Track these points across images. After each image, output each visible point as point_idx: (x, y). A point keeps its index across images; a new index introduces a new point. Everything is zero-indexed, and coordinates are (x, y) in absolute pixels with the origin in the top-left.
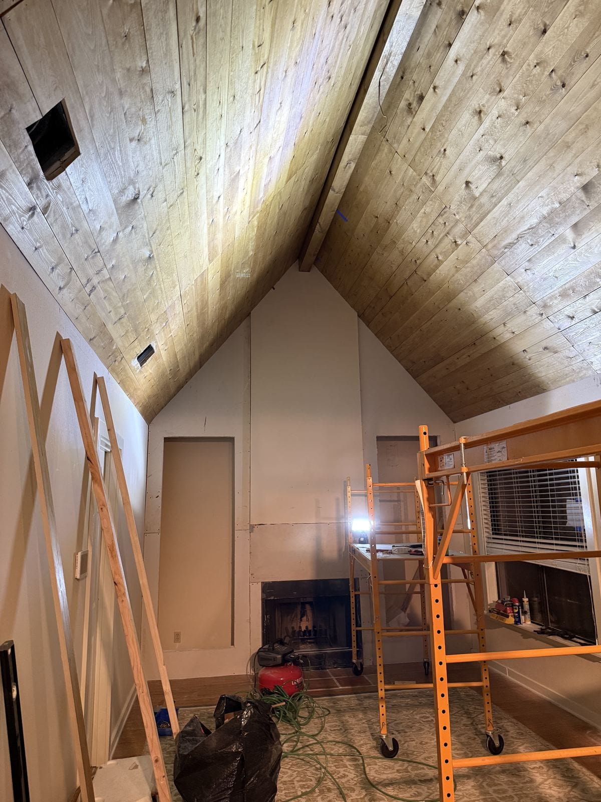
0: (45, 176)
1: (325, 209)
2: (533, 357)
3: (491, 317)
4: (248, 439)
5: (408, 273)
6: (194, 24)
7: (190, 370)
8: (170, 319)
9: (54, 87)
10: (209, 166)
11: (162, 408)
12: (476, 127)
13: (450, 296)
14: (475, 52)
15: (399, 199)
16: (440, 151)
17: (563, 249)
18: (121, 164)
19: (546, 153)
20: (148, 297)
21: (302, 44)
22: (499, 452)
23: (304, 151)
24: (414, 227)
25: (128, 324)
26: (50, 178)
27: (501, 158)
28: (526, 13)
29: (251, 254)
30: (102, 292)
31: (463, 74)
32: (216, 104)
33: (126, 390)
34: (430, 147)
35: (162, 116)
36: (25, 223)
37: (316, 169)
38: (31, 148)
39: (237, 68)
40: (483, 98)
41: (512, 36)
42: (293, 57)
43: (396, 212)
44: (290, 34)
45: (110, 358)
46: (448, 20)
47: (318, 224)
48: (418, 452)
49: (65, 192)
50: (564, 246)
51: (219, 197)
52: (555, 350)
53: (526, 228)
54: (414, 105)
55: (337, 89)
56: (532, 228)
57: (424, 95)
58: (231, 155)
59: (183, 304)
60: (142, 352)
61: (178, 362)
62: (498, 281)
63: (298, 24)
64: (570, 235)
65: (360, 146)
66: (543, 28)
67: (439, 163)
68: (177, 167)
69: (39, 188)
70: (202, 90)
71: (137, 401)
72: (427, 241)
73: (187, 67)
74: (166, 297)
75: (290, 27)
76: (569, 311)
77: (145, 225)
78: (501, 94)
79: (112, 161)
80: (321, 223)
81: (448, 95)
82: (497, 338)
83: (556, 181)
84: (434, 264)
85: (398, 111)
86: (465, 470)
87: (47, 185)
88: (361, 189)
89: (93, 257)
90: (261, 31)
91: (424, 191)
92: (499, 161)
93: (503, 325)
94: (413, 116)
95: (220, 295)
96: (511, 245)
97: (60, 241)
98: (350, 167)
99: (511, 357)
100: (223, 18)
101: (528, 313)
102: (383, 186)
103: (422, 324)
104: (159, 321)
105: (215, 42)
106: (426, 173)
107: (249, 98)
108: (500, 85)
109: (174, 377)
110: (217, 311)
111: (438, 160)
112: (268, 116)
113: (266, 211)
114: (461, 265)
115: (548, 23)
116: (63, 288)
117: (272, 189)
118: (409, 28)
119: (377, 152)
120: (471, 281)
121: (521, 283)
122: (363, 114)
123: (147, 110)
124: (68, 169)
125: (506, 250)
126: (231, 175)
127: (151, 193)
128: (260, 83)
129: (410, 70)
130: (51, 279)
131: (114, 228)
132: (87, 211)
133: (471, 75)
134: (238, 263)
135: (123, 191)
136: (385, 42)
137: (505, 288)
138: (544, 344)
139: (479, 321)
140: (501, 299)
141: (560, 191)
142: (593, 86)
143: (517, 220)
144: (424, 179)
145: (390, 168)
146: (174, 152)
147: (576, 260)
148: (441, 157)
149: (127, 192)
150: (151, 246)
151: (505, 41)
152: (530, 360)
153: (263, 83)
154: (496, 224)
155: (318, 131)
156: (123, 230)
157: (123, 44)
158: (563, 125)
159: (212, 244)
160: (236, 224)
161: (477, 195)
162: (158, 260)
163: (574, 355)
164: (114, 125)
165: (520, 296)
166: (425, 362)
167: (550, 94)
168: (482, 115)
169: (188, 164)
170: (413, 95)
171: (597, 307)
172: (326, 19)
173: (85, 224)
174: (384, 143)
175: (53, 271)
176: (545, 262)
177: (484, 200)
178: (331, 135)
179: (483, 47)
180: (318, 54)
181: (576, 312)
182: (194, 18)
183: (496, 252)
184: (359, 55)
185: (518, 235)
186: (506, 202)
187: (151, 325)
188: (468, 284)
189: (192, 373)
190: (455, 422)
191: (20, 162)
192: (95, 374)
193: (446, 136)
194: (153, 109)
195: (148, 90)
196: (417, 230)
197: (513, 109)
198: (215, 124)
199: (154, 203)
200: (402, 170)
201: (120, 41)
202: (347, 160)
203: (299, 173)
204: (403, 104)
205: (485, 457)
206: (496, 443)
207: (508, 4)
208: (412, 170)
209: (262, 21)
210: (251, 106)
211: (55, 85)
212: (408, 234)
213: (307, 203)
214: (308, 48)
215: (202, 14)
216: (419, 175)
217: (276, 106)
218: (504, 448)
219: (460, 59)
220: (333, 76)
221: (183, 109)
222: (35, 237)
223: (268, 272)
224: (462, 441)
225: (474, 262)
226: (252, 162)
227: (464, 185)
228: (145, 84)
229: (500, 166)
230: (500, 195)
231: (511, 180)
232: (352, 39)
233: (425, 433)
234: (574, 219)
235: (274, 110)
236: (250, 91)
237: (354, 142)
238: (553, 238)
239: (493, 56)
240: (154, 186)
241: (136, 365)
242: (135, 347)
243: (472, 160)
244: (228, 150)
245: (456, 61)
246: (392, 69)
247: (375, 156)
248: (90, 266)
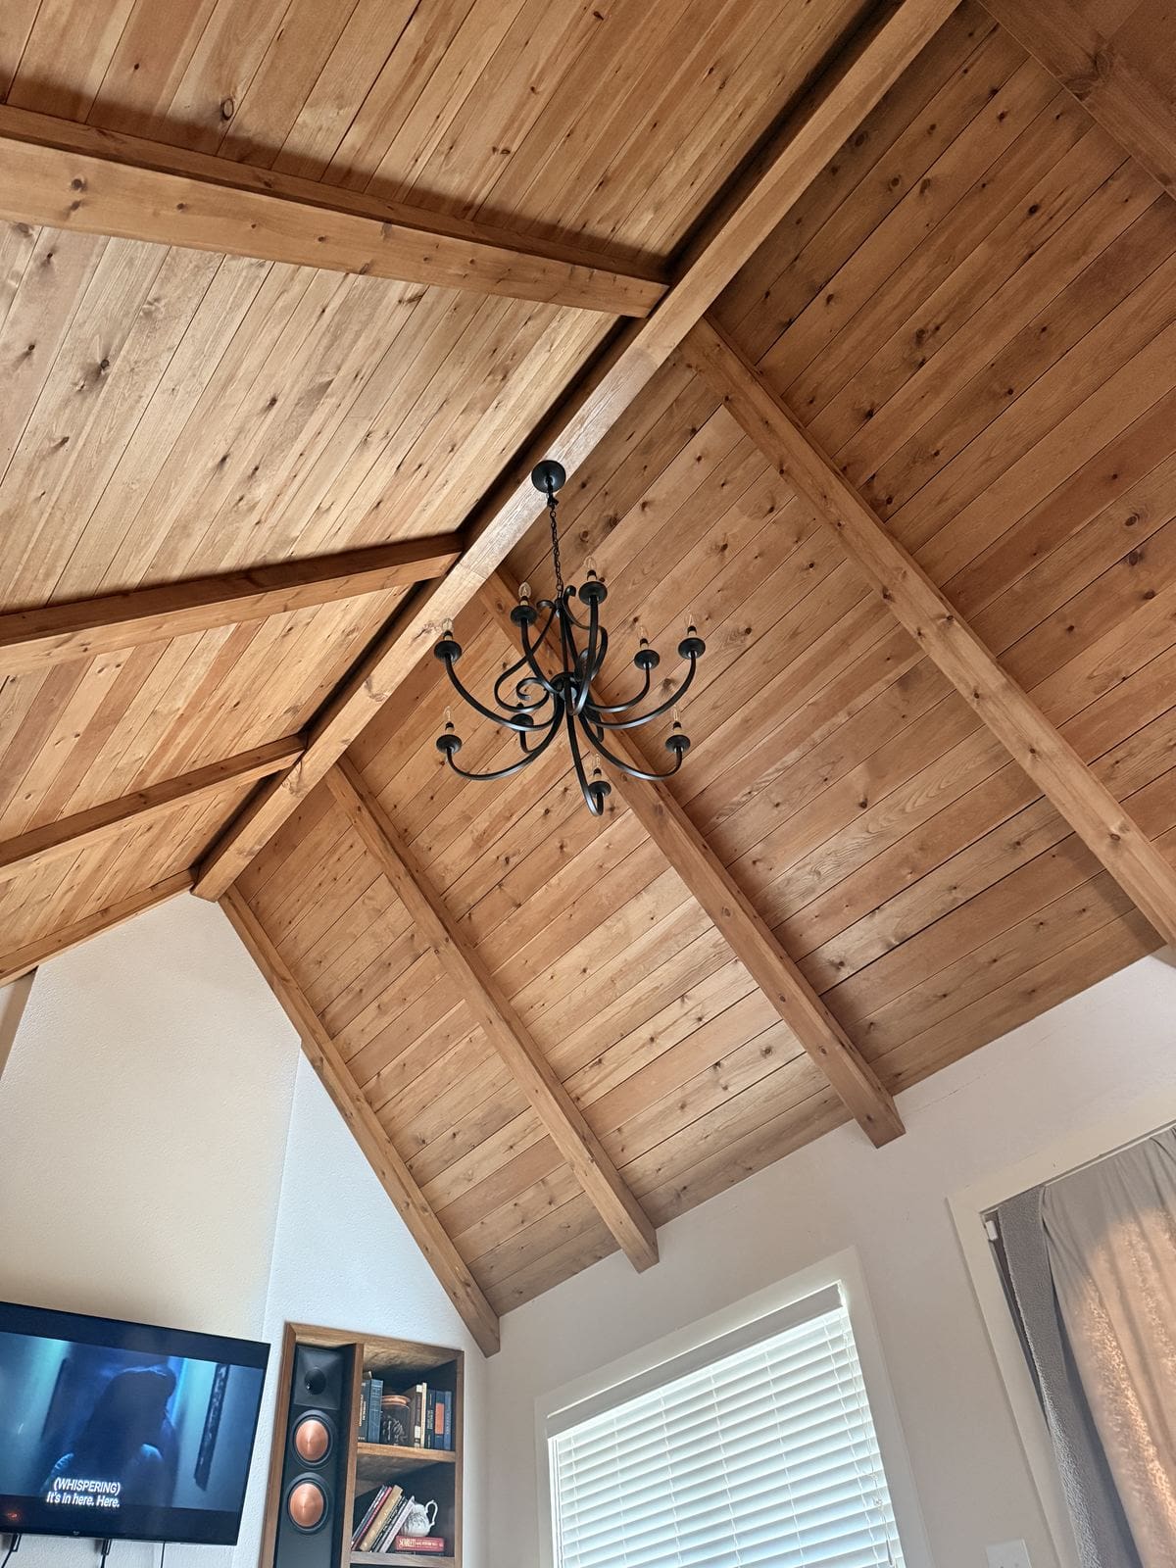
12: (710, 576)
19: (837, 620)
27: (748, 631)
31: (707, 481)
40: (735, 523)
54: (594, 535)
57: (620, 516)
78: (772, 514)
81: (668, 518)
92: (743, 638)
115: (878, 401)
120: (626, 897)
133: (722, 483)
168: (727, 552)
170: (597, 517)
171: (895, 935)
193: (646, 592)
197: (789, 542)
202: (424, 623)
219: (707, 456)
245: (699, 459)
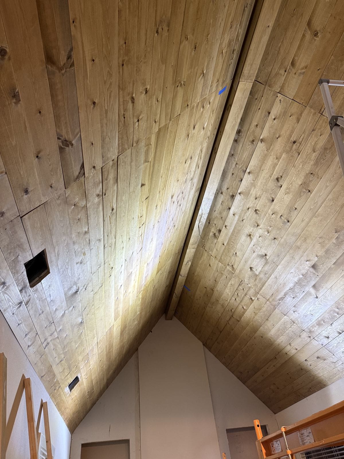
0: (30, 286)
1: (177, 286)
2: (312, 364)
3: (281, 340)
4: (139, 440)
5: (228, 318)
6: (111, 211)
7: (101, 391)
8: (90, 358)
9: (41, 244)
10: (116, 271)
11: (82, 420)
12: (249, 242)
13: (255, 330)
14: (242, 210)
15: (217, 278)
16: (233, 254)
17: (311, 299)
18: (70, 275)
19: (288, 252)
20: (79, 346)
21: (161, 214)
22: (308, 436)
23: (165, 258)
24: (227, 292)
25: (65, 364)
26: (32, 286)
27: (266, 255)
28: (262, 194)
29: (138, 313)
30: (52, 345)
31: (238, 220)
32: (120, 242)
33: (59, 409)
34: (228, 252)
35: (94, 251)
36: (15, 311)
37: (171, 266)
38: (25, 273)
39: (131, 227)
40: (250, 229)
41: (258, 203)
42: (157, 220)
43: (216, 285)
44: (155, 211)
45: (52, 388)
46: (227, 199)
47: (174, 293)
48: (256, 441)
49: (39, 293)
50: (311, 297)
51: (121, 286)
52: (324, 358)
53: (288, 289)
54: (217, 234)
55: (179, 230)
56: (292, 289)
57: (221, 229)
58: (127, 265)
59: (98, 348)
60: (72, 381)
61: (93, 386)
62: (280, 319)
63: (159, 207)
64: (312, 291)
65: (193, 254)
66: (272, 199)
67: (234, 260)
68: (99, 273)
69: (26, 292)
70: (114, 238)
71: (65, 417)
72: (236, 299)
73: (107, 229)
74: (89, 344)
75: (155, 207)
76: (325, 334)
77: (80, 305)
78: (259, 227)
79: (66, 274)
80: (176, 293)
81: (233, 229)
82: (287, 353)
83: (297, 264)
84: (242, 311)
85: (210, 237)
86: (289, 452)
87: (30, 290)
88: (196, 274)
89: (50, 326)
90: (142, 211)
91: (229, 273)
92: (265, 257)
93: (289, 345)
94: (217, 239)
95: (120, 339)
96: (282, 298)
97: (33, 318)
98: (188, 264)
99: (299, 365)
100: (124, 208)
101: (302, 336)
102: (207, 272)
103: (242, 347)
104: (83, 360)
105: (120, 217)
106: (228, 265)
107: (136, 238)
108: (257, 223)
109: (90, 397)
110: (118, 349)
111: (233, 258)
112: (146, 245)
113: (146, 290)
114: (257, 311)
115: (273, 197)
116: (30, 346)
117: (149, 279)
118: (210, 203)
119: (202, 256)
120: (265, 320)
121: (293, 319)
122: (192, 240)
123: (86, 249)
124: (42, 281)
125: (280, 302)
126: (127, 275)
127: (85, 288)
128: (142, 232)
129: (212, 220)
130: (24, 341)
131: (63, 309)
132: (50, 301)
133: (242, 220)
134: (131, 319)
135: (70, 289)
136: (199, 209)
137: (285, 323)
138: (317, 355)
139: (275, 343)
140: (284, 329)
141: (301, 269)
142: (303, 221)
143: (282, 285)
144: (228, 267)
145: (209, 263)
146: (99, 266)
147: (320, 304)
148: (235, 257)
149: (72, 289)
150: (83, 316)
151: (255, 205)
152: (310, 366)
153: (143, 231)
154: (271, 288)
155: (171, 249)
156: (68, 309)
157: (77, 223)
158: (293, 239)
159: (117, 310)
160: (130, 298)
161: (257, 273)
162: (86, 323)
163: (336, 360)
164: (69, 257)
165: (295, 326)
166: (248, 372)
167: (283, 225)
168: (251, 236)
169: (106, 272)
170: (215, 230)
171: (340, 330)
172: (171, 204)
173: (48, 308)
174: (204, 252)
175: (26, 336)
176: (303, 306)
177: (262, 276)
178: (177, 250)
179: (245, 208)
180: (168, 217)
181: (329, 334)
182: (111, 209)
183: (274, 303)
184: (188, 215)
185: (285, 293)
186: (274, 277)
187: (79, 363)
188: (263, 322)
189: (101, 393)
190: (275, 414)
191: (18, 280)
192: (42, 400)
193: (235, 247)
194: (89, 248)
195: (87, 240)
196: (229, 294)
197: (266, 233)
198: (120, 251)
199: (87, 293)
200: (215, 264)
201: (76, 221)
202: (187, 261)
203: (163, 269)
204: (211, 234)
205: (300, 441)
206: (304, 430)
207: (253, 191)
208: (220, 264)
209: (142, 207)
210: (138, 241)
211: (42, 243)
212: (225, 295)
213: (168, 283)
214: (164, 215)
215: (115, 207)
216: (225, 266)
217: (150, 240)
218: (310, 433)
219: (236, 214)
220: (176, 225)
221: (104, 247)
222: (19, 318)
223: (148, 322)
224: (283, 430)
225: (264, 309)
226: (138, 267)
227: (250, 269)
228: (86, 238)
229: (266, 259)
230: (270, 273)
231: (274, 265)
232: (184, 209)
233: (258, 426)
234: (313, 283)
235: (149, 242)
236: (137, 236)
237: (189, 252)
238: (304, 294)
239: (251, 212)
240: (87, 284)
241: (67, 391)
242: (68, 379)
243: (251, 257)
244: (126, 262)
245: (234, 215)
246: (204, 220)
247: (201, 258)
248: (47, 331)
